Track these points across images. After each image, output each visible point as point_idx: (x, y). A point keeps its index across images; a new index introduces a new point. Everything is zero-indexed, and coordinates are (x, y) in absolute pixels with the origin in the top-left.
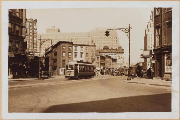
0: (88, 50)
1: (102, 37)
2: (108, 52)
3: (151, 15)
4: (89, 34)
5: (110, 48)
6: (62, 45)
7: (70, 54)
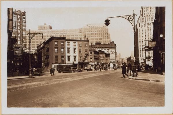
0: (81, 46)
1: (93, 33)
2: (100, 48)
3: (142, 10)
4: (81, 31)
5: (102, 43)
6: (54, 41)
7: (62, 50)
